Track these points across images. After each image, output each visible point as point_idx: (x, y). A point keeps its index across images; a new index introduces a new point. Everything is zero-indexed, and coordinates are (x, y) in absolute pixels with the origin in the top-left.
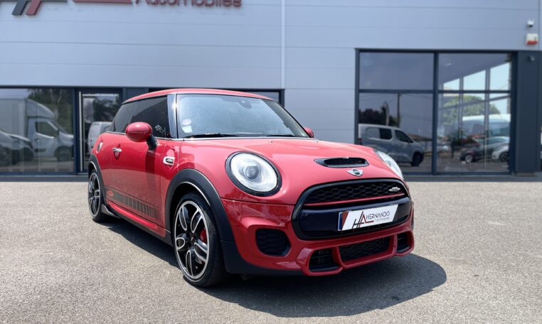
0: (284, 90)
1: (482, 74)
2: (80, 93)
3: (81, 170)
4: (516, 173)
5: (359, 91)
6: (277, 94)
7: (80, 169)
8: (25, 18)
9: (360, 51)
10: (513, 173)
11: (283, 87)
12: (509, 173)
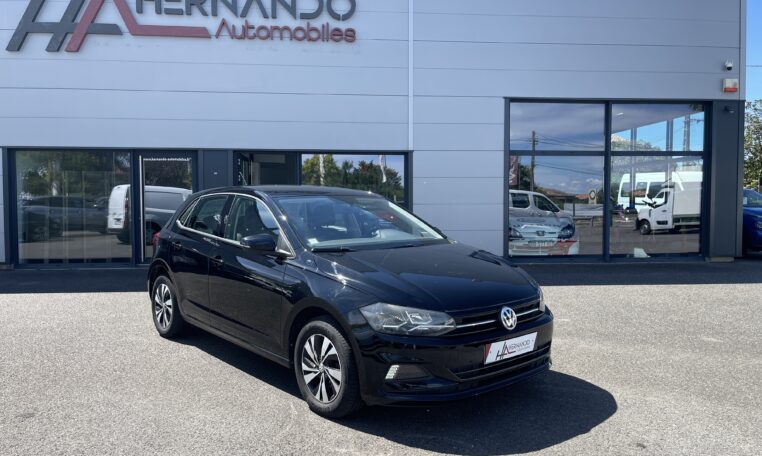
0: (412, 152)
2: (140, 157)
3: (143, 260)
5: (508, 153)
7: (140, 260)
8: (63, 55)
9: (510, 100)
11: (411, 148)
12: (701, 259)
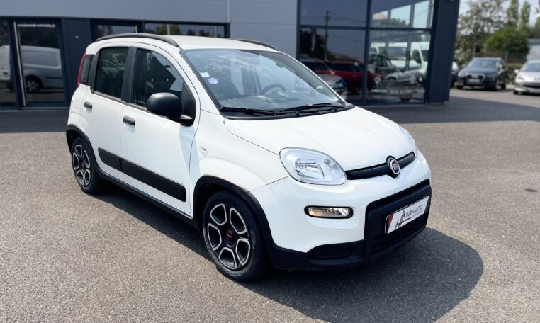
0: (229, 24)
1: (407, 9)
2: (15, 24)
3: (25, 104)
4: (429, 102)
5: (300, 26)
6: (222, 27)
7: (23, 104)
10: (427, 103)
11: (228, 21)
12: (424, 103)
